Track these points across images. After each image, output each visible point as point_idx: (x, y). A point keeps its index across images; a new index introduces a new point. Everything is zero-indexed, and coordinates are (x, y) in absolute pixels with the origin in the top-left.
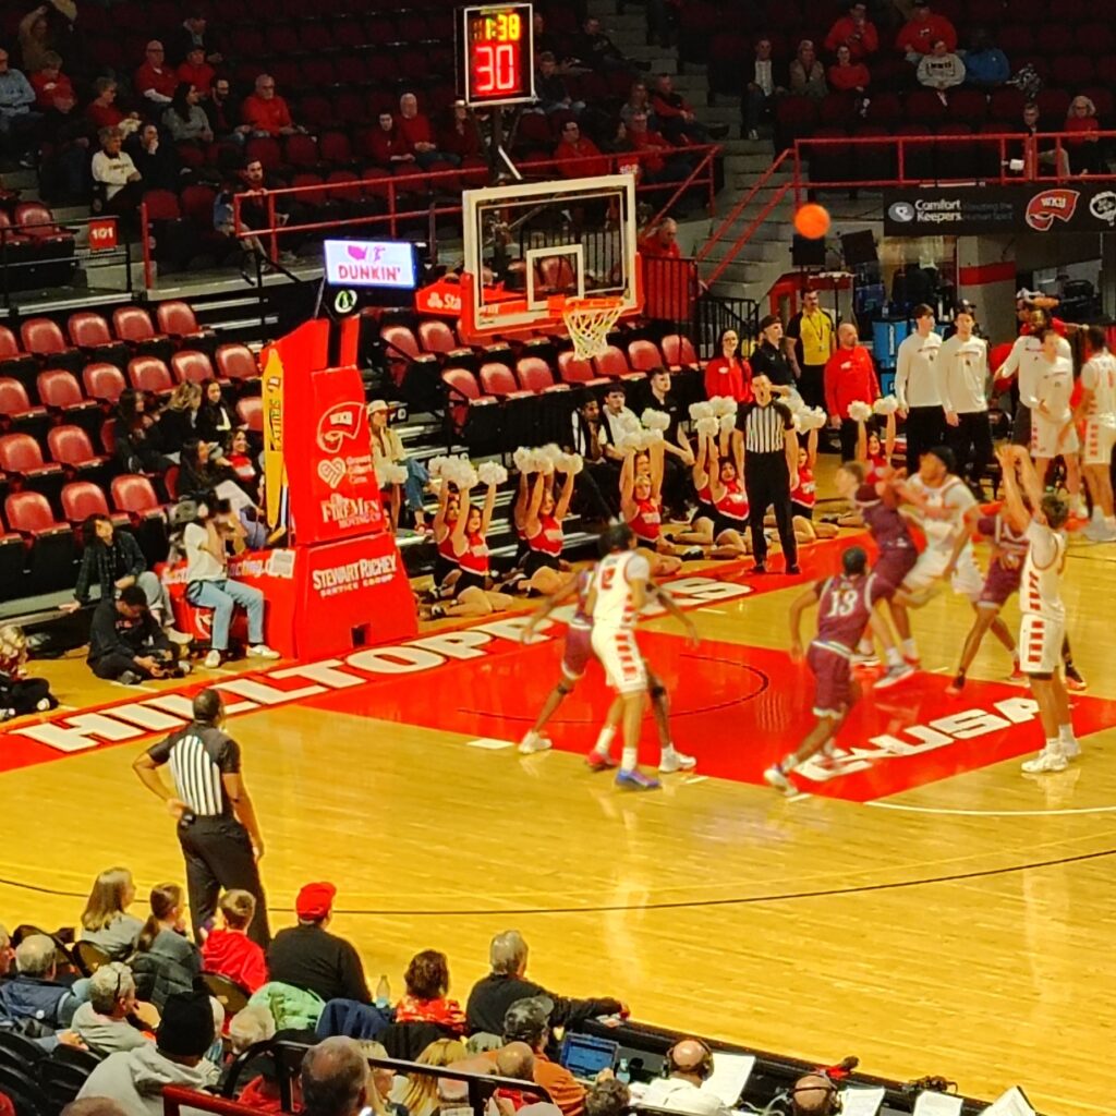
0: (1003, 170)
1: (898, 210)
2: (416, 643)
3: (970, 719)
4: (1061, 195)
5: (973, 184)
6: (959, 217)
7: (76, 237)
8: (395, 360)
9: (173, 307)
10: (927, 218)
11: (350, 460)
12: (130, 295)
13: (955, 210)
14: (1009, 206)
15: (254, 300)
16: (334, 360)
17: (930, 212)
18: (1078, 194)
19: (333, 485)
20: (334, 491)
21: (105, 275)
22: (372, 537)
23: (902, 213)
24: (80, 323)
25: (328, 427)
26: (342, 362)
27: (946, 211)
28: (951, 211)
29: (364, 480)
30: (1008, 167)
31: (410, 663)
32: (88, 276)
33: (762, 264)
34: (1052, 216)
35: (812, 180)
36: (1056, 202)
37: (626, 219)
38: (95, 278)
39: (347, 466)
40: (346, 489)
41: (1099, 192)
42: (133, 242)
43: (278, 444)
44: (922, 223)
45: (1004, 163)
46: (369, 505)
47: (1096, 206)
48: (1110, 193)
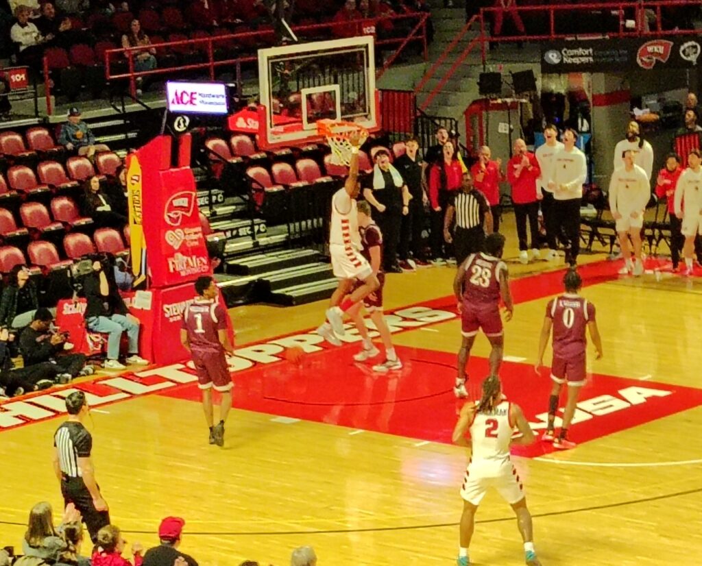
0: (621, 28)
1: (550, 55)
3: (603, 402)
4: (661, 44)
5: (601, 37)
8: (215, 161)
10: (569, 61)
11: (187, 230)
12: (37, 119)
13: (589, 55)
15: (121, 122)
16: (175, 163)
17: (572, 57)
18: (672, 43)
19: (176, 247)
20: (177, 251)
21: (20, 106)
23: (553, 57)
24: (4, 139)
25: (171, 208)
26: (181, 164)
27: (582, 56)
28: (586, 56)
29: (196, 243)
30: (624, 26)
33: (459, 93)
34: (654, 58)
36: (657, 49)
37: (368, 66)
39: (185, 234)
40: (185, 250)
41: (686, 42)
42: (39, 83)
43: (139, 220)
44: (567, 64)
45: (622, 23)
46: (200, 260)
47: (684, 52)
48: (693, 43)
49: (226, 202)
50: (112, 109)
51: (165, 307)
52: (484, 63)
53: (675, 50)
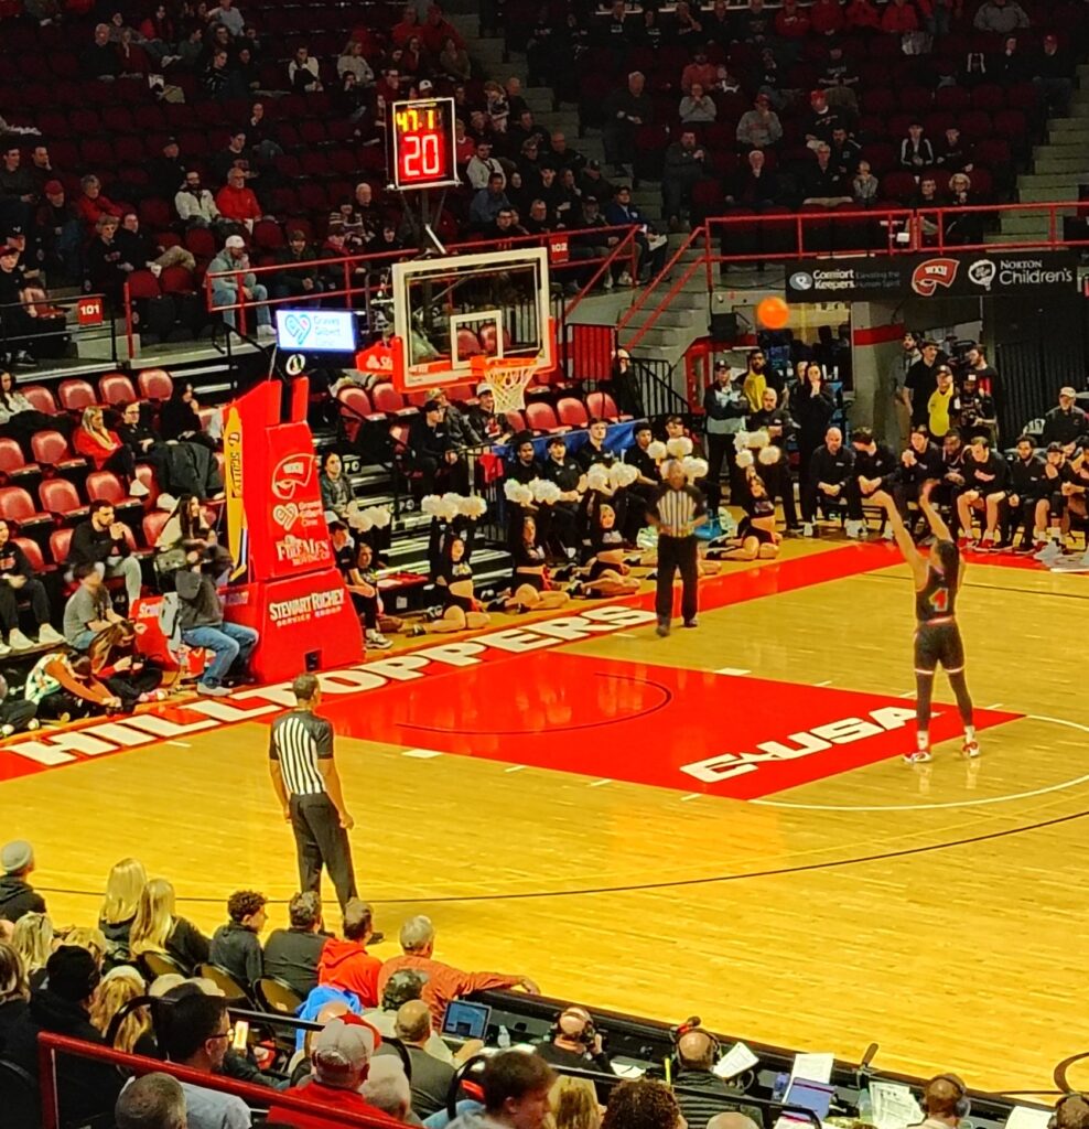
0: (891, 244)
1: (798, 279)
2: (363, 667)
3: (848, 726)
4: (944, 264)
5: (865, 255)
6: (852, 285)
7: (68, 315)
8: (350, 419)
9: (153, 374)
10: (824, 286)
11: (302, 505)
12: (114, 364)
13: (849, 279)
14: (897, 275)
15: (225, 367)
16: (286, 416)
17: (827, 280)
18: (958, 262)
19: (287, 528)
20: (288, 533)
21: (92, 346)
22: (322, 573)
23: (801, 281)
24: (69, 390)
25: (282, 476)
26: (294, 419)
27: (842, 280)
28: (845, 280)
29: (315, 522)
30: (895, 239)
31: (356, 684)
32: (79, 349)
33: (677, 330)
34: (935, 282)
35: (723, 254)
36: (937, 270)
38: (84, 350)
39: (299, 511)
40: (299, 531)
42: (118, 318)
43: (239, 492)
45: (892, 236)
46: (320, 545)
47: (974, 272)
48: (986, 262)
49: (363, 472)
50: (215, 350)
51: (272, 606)
52: (711, 291)
53: (963, 270)
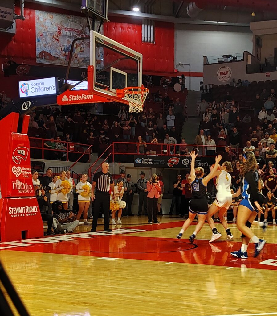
1: (137, 160)
4: (176, 159)
6: (152, 163)
14: (163, 161)
17: (145, 161)
18: (179, 159)
27: (149, 161)
30: (163, 152)
34: (173, 164)
36: (174, 160)
41: (184, 159)
44: (143, 164)
48: (187, 159)
